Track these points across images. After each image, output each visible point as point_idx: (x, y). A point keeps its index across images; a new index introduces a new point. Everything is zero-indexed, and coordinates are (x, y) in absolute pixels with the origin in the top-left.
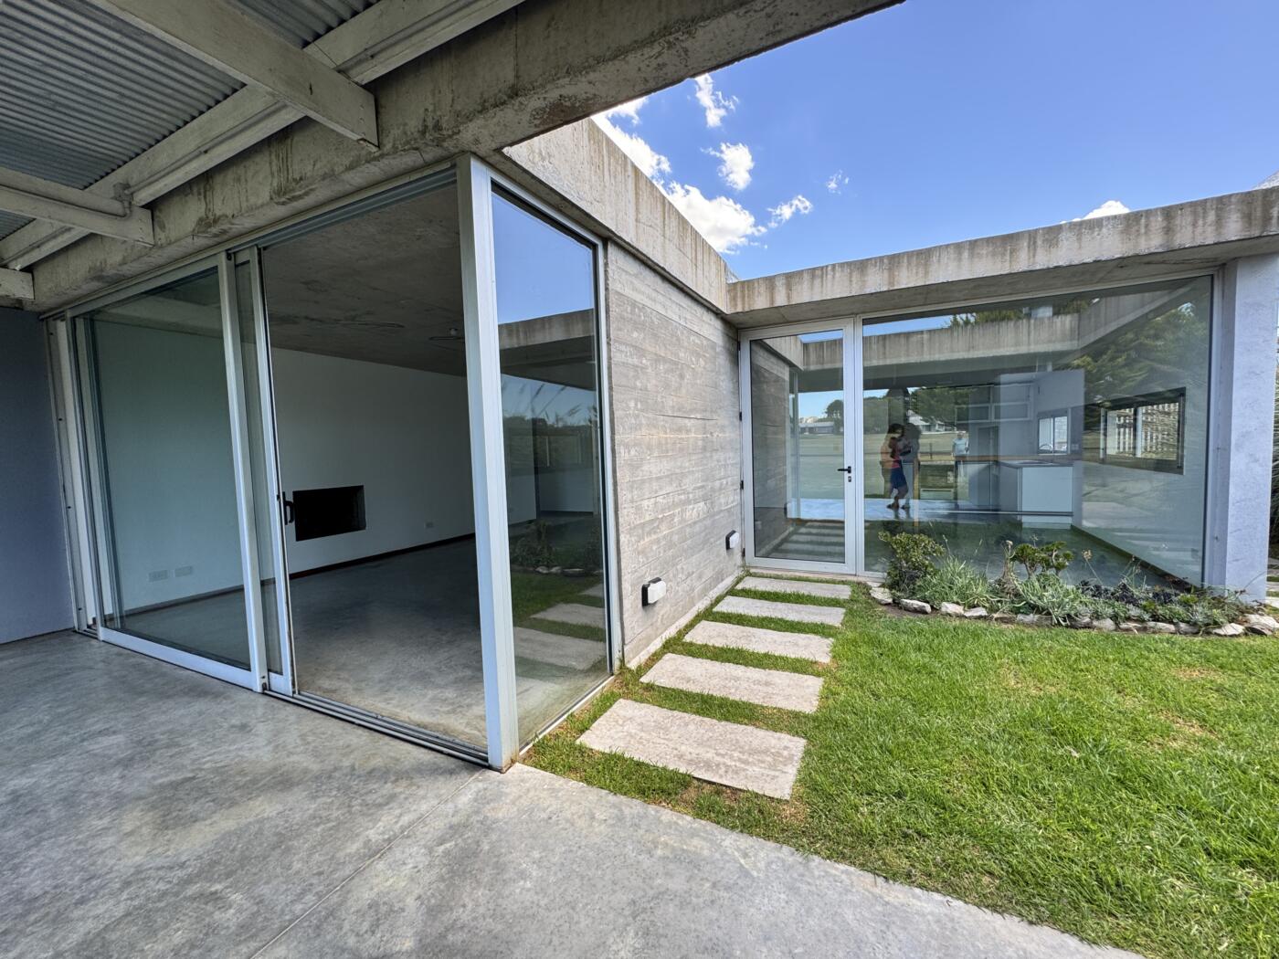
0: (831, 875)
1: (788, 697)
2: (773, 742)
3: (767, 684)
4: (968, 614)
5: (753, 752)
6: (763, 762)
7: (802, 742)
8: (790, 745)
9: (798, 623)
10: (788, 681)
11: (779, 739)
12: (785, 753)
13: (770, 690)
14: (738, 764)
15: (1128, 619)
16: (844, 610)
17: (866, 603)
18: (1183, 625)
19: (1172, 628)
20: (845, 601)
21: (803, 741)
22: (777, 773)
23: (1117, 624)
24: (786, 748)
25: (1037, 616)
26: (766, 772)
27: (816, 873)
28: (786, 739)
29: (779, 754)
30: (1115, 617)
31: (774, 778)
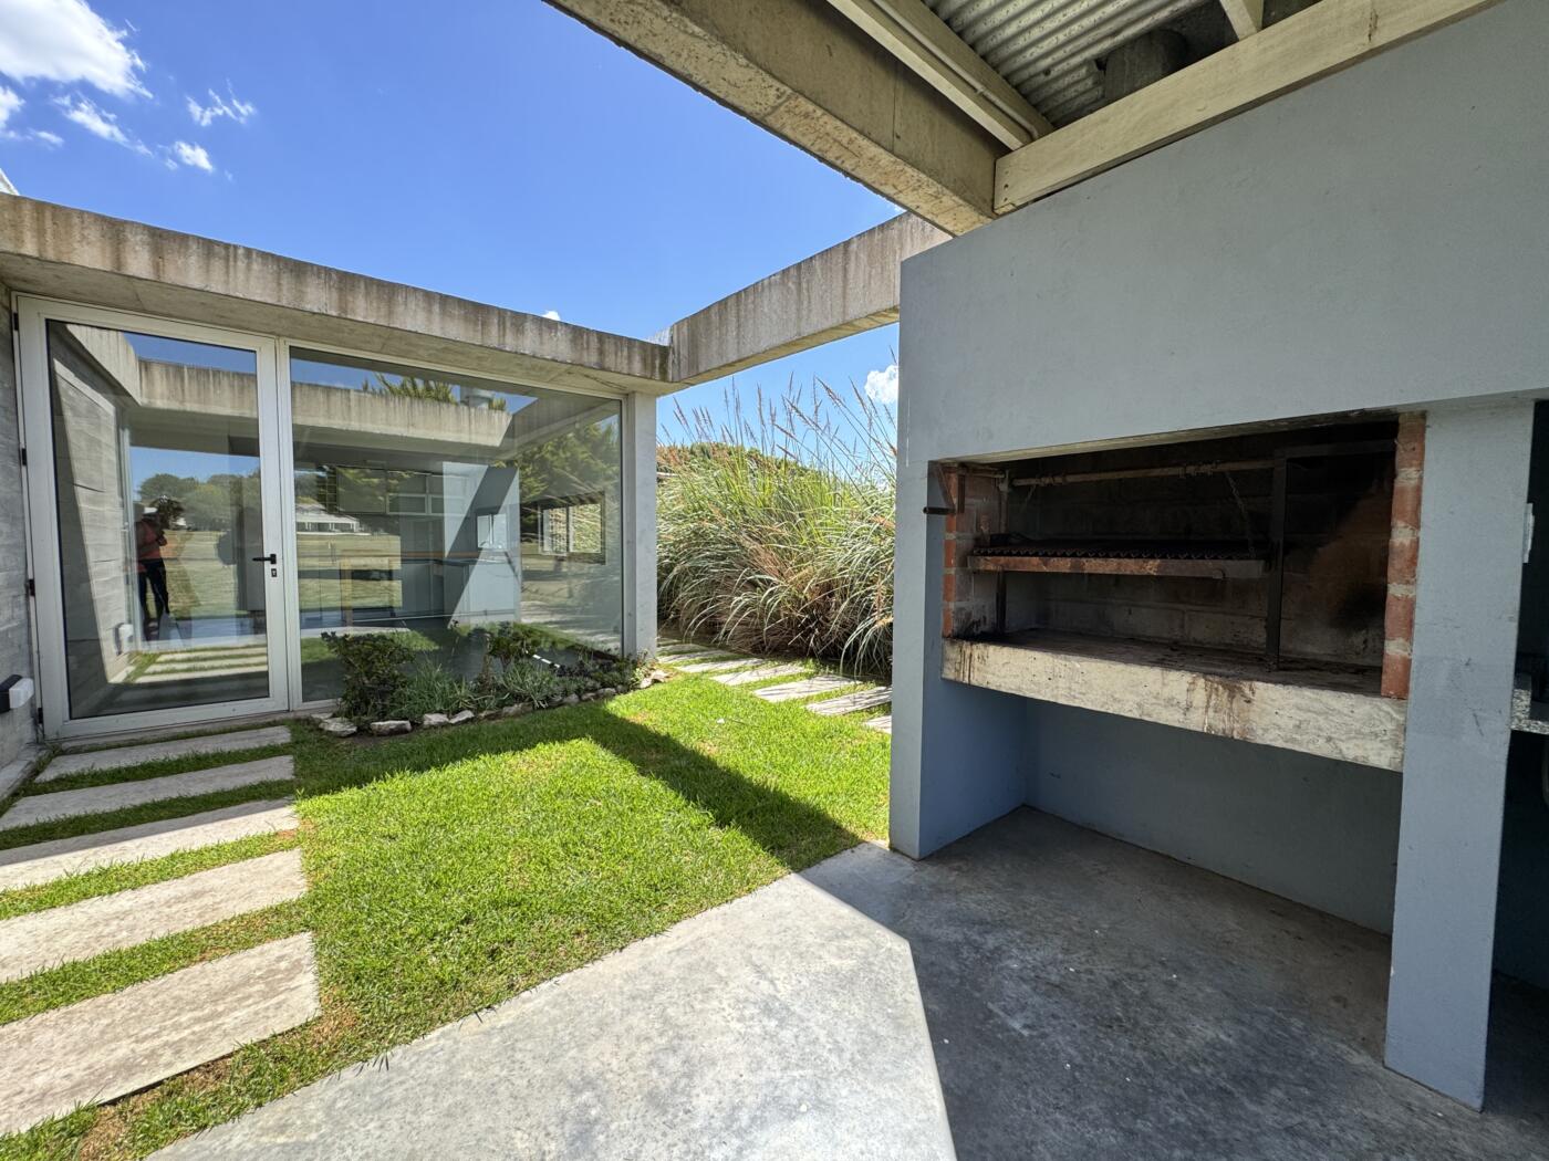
0: (426, 1052)
1: (249, 895)
2: (252, 963)
3: (196, 895)
4: (453, 721)
5: (217, 997)
6: (249, 996)
7: (305, 939)
8: (286, 951)
9: (217, 794)
10: (238, 875)
11: (262, 953)
12: (283, 965)
13: (207, 900)
14: (197, 1028)
15: (587, 690)
16: (290, 758)
17: (320, 740)
18: (620, 687)
19: (613, 690)
20: (286, 746)
21: (307, 936)
22: (282, 997)
23: (580, 697)
24: (280, 959)
25: (520, 705)
26: (262, 1005)
27: (406, 1064)
28: (274, 948)
29: (272, 972)
30: (578, 692)
31: (279, 1006)
